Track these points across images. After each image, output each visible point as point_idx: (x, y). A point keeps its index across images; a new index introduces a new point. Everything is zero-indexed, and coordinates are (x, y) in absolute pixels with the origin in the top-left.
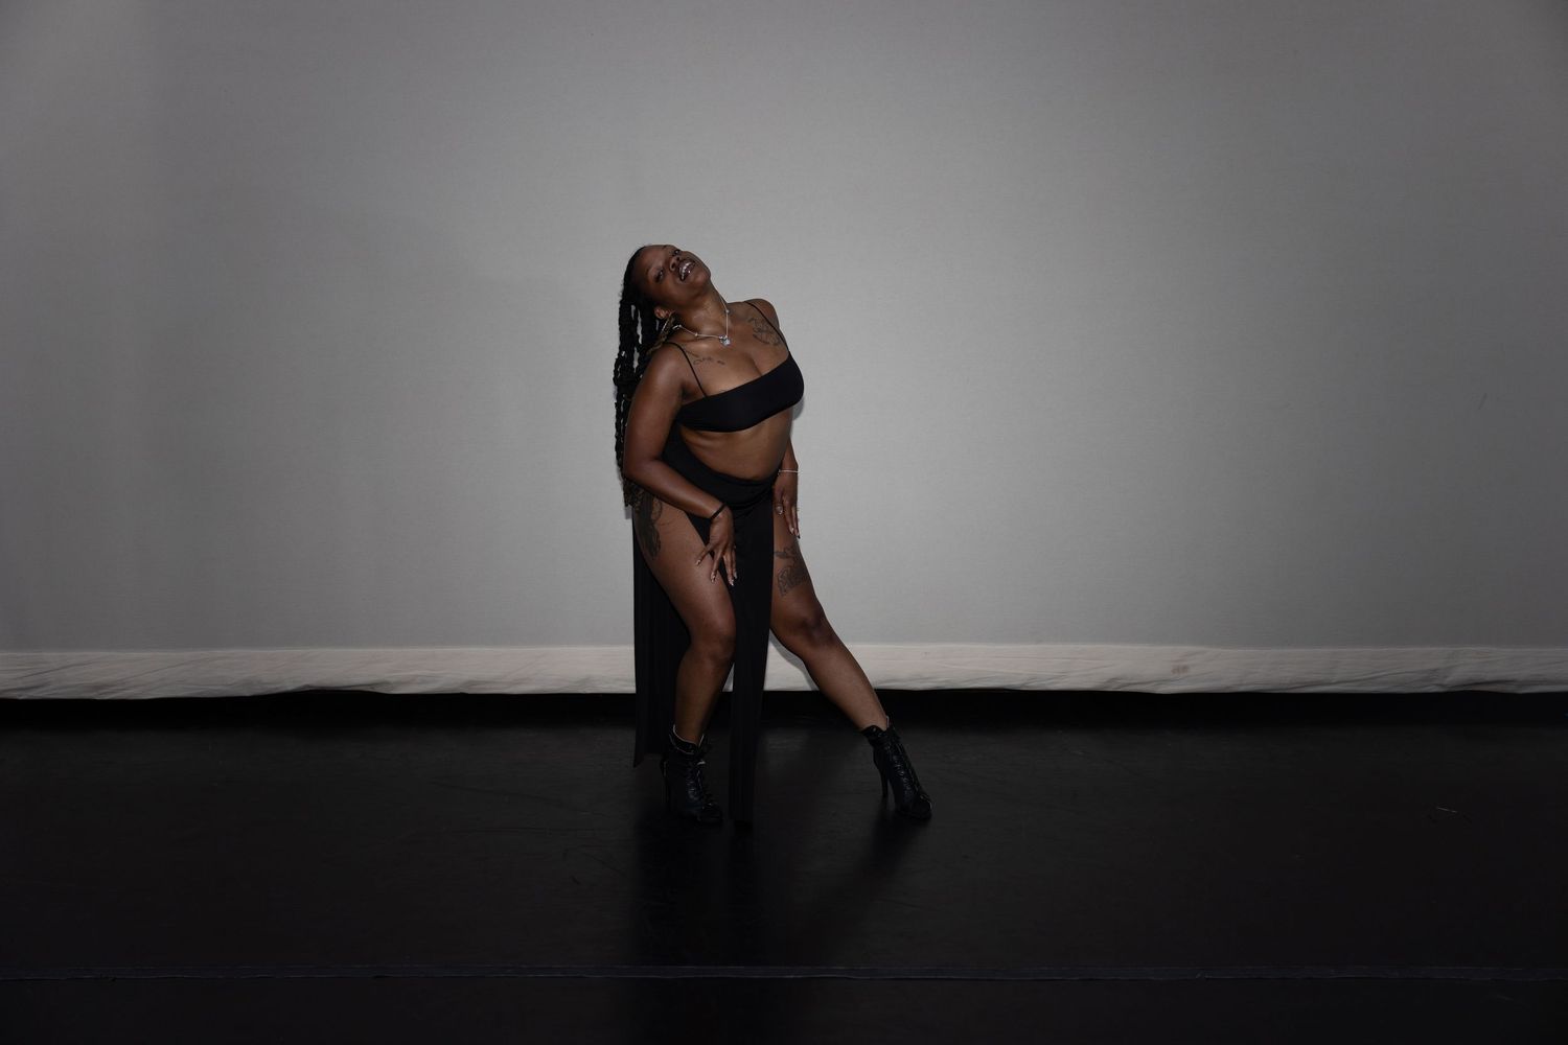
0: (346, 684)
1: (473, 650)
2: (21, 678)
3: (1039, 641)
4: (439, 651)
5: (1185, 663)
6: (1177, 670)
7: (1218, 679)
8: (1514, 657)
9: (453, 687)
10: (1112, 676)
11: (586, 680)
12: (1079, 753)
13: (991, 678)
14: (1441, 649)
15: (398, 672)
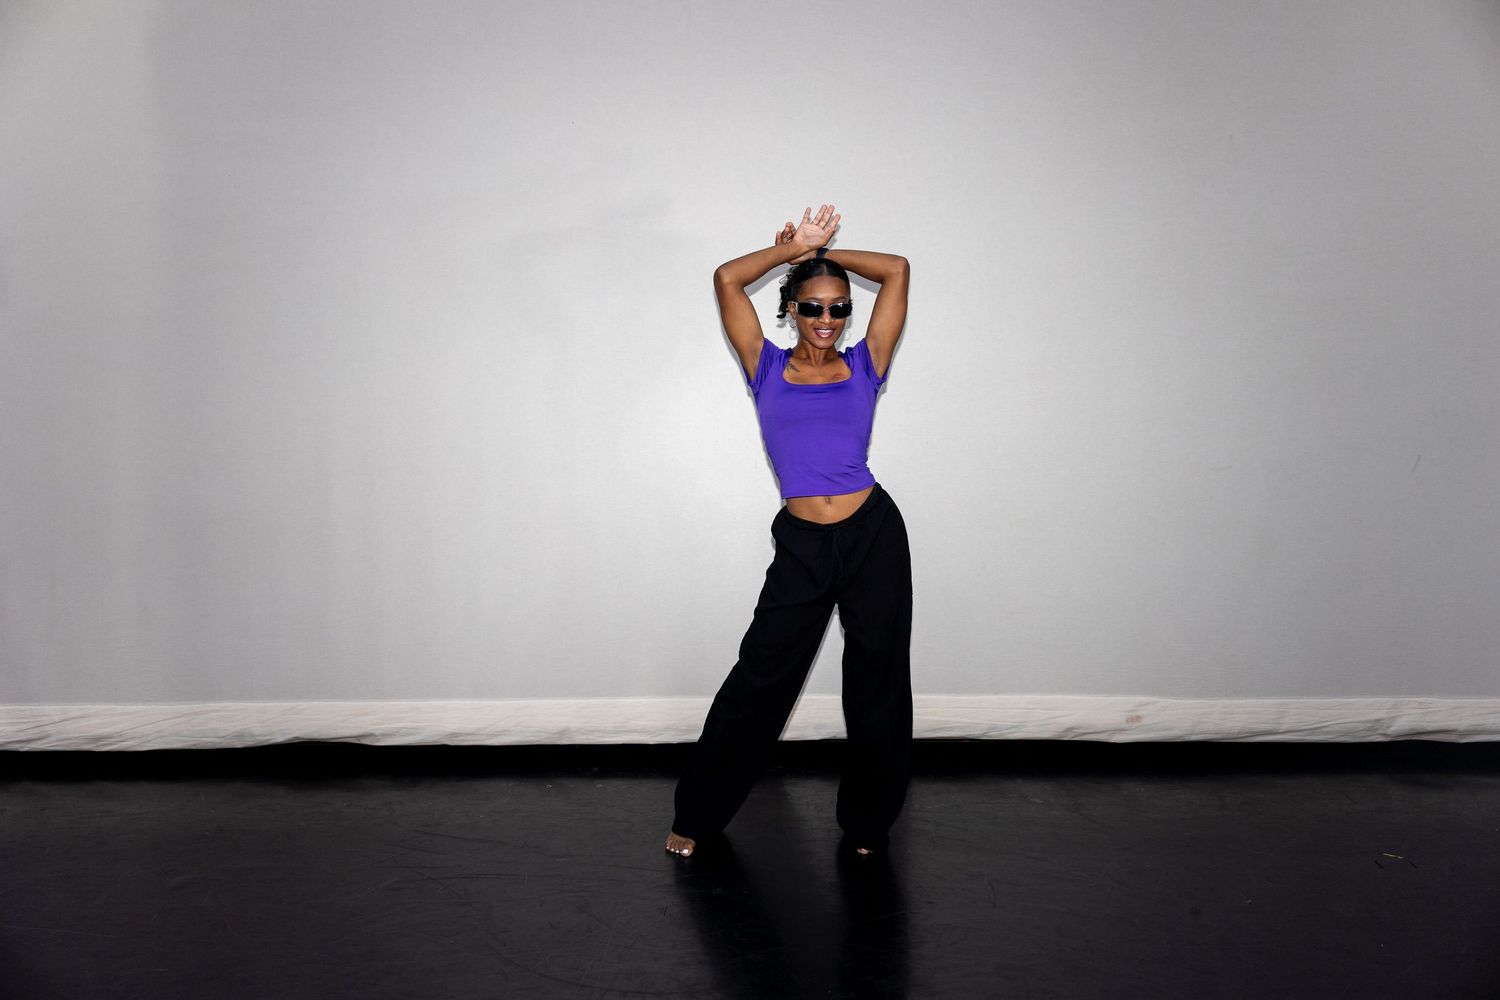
0: (334, 736)
1: (456, 703)
2: (23, 731)
3: (996, 693)
4: (423, 704)
5: (1139, 713)
6: (1130, 720)
7: (1170, 729)
8: (1454, 708)
9: (436, 738)
10: (1068, 726)
11: (563, 732)
12: (1038, 801)
13: (951, 729)
14: (1384, 700)
15: (383, 724)
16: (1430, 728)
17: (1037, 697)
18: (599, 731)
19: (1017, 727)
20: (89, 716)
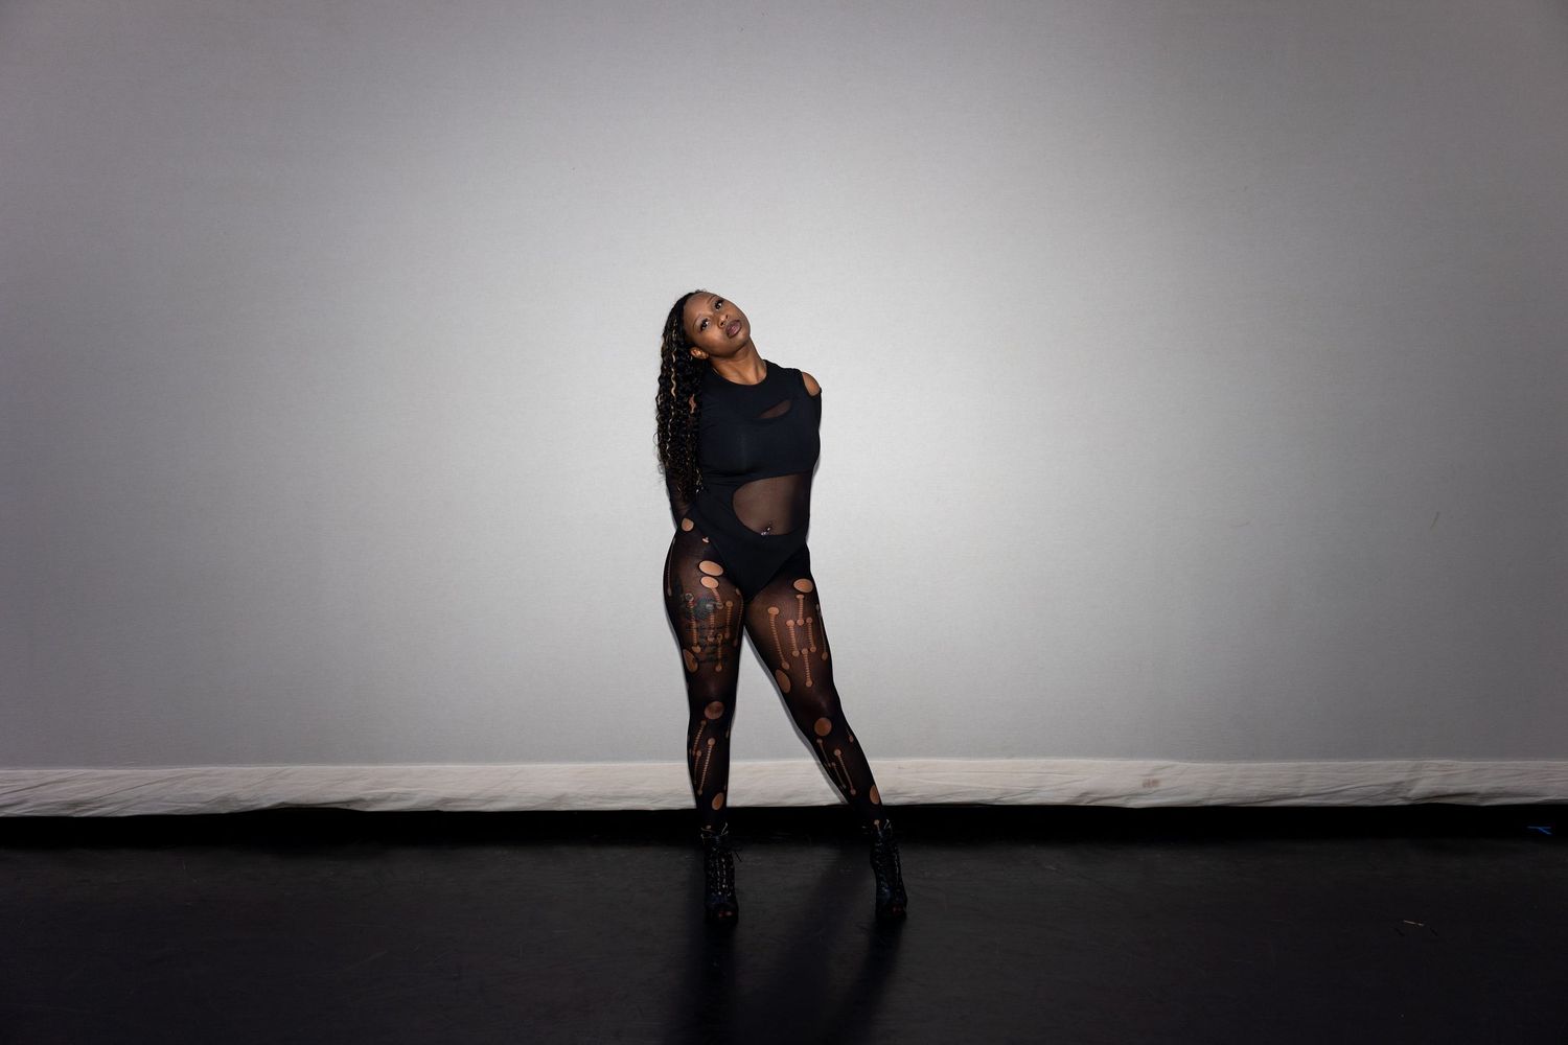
0: (323, 801)
1: (450, 767)
3: (1011, 756)
4: (415, 768)
5: (1155, 777)
6: (1147, 784)
7: (1188, 794)
8: (1475, 770)
9: (428, 805)
10: (1084, 791)
11: (560, 798)
12: (1050, 867)
13: (965, 794)
14: (1404, 762)
15: (372, 789)
16: (1452, 790)
17: (1053, 761)
18: (601, 797)
19: (1030, 792)
20: (64, 781)
